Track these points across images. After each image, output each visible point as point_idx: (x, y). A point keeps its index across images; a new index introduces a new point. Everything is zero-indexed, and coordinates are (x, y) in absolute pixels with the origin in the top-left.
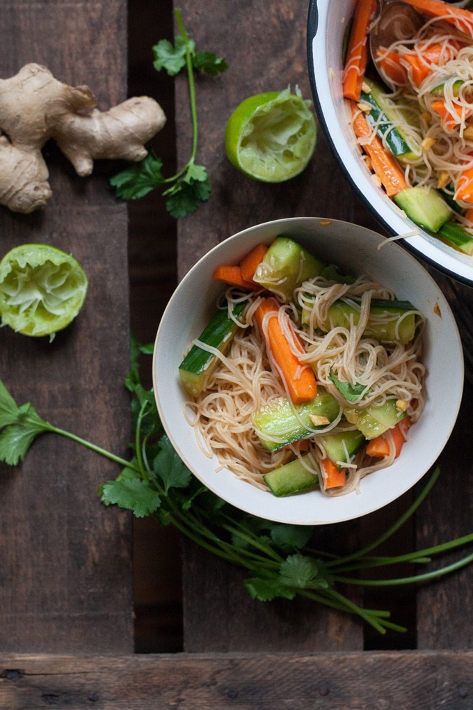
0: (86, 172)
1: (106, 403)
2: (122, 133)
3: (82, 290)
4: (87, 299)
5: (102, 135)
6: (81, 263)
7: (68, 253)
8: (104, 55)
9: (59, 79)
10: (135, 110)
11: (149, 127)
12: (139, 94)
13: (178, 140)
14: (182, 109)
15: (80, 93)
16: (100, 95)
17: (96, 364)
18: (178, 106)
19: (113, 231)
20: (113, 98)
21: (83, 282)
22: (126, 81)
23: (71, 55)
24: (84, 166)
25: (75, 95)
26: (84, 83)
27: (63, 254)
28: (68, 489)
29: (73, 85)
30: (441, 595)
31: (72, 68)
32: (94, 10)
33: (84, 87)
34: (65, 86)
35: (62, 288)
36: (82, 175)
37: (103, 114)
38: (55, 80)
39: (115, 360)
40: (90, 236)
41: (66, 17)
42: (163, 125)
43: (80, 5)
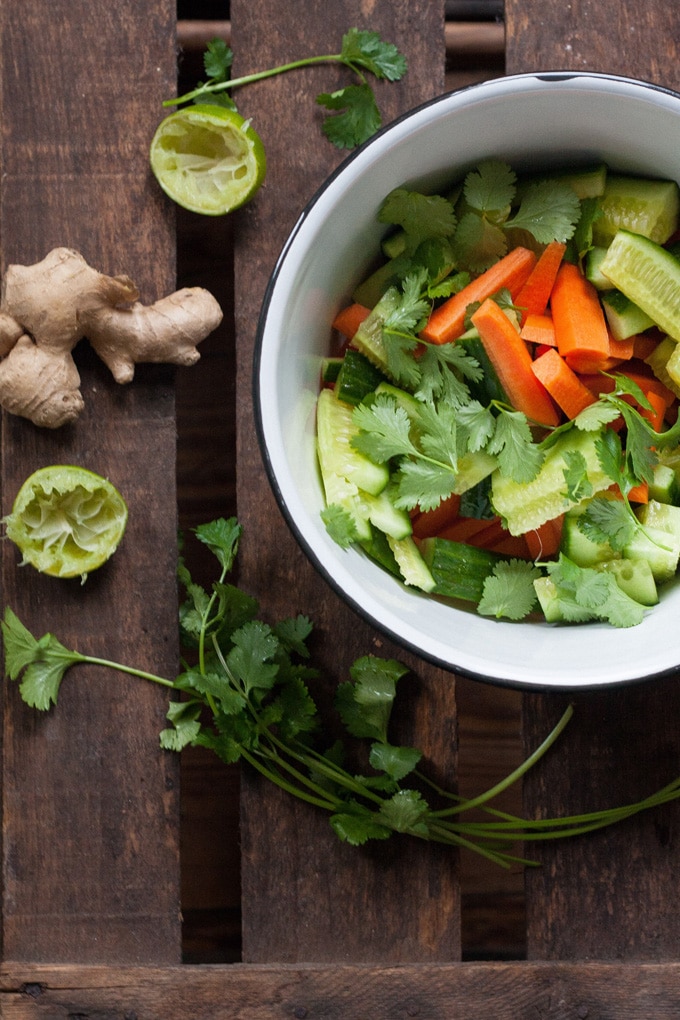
0: (125, 379)
1: (149, 659)
2: (169, 331)
3: (120, 521)
4: (126, 531)
5: (145, 335)
6: (119, 489)
7: (104, 477)
8: (148, 236)
9: (94, 266)
10: (186, 304)
11: (201, 325)
12: (190, 286)
13: (238, 339)
14: (242, 303)
15: (118, 285)
16: (144, 285)
17: (137, 610)
18: (238, 298)
19: (159, 450)
20: (159, 288)
21: (122, 511)
22: (175, 268)
23: (108, 237)
24: (124, 372)
25: (113, 288)
26: (125, 271)
27: (97, 478)
28: (102, 764)
29: (111, 274)
30: (557, 894)
31: (110, 253)
32: (137, 182)
33: (124, 277)
34: (101, 276)
35: (96, 519)
36: (121, 382)
37: (147, 309)
38: (88, 268)
39: (160, 605)
40: (130, 456)
41: (103, 190)
42: (219, 323)
43: (119, 176)
